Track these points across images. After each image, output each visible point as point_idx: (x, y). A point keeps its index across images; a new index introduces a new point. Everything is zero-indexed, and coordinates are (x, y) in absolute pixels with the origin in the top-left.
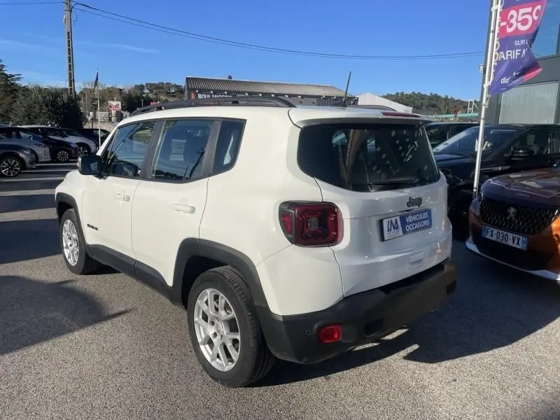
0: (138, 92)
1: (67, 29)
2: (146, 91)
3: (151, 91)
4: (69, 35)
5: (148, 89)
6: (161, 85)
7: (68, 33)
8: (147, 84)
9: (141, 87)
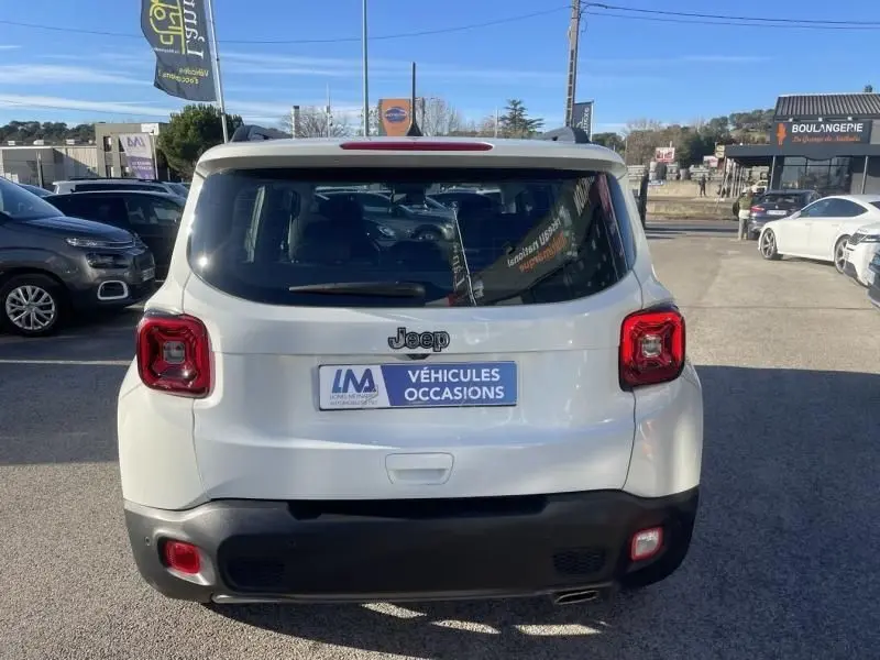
0: (716, 129)
1: (571, 47)
2: (731, 127)
3: (739, 126)
4: (574, 55)
5: (734, 124)
6: (758, 114)
7: (572, 52)
8: (733, 115)
9: (723, 122)
